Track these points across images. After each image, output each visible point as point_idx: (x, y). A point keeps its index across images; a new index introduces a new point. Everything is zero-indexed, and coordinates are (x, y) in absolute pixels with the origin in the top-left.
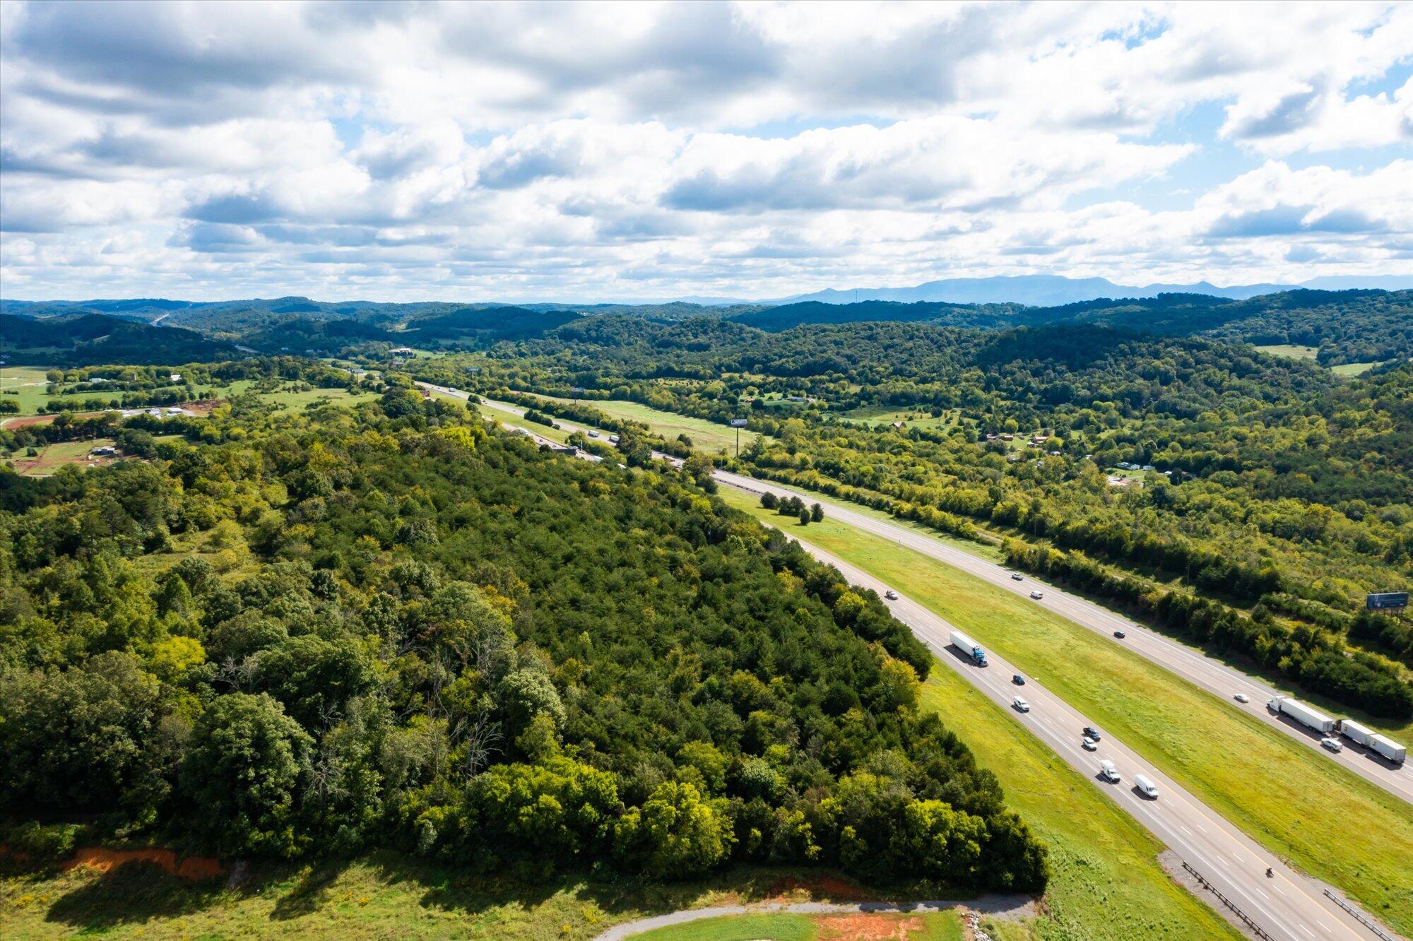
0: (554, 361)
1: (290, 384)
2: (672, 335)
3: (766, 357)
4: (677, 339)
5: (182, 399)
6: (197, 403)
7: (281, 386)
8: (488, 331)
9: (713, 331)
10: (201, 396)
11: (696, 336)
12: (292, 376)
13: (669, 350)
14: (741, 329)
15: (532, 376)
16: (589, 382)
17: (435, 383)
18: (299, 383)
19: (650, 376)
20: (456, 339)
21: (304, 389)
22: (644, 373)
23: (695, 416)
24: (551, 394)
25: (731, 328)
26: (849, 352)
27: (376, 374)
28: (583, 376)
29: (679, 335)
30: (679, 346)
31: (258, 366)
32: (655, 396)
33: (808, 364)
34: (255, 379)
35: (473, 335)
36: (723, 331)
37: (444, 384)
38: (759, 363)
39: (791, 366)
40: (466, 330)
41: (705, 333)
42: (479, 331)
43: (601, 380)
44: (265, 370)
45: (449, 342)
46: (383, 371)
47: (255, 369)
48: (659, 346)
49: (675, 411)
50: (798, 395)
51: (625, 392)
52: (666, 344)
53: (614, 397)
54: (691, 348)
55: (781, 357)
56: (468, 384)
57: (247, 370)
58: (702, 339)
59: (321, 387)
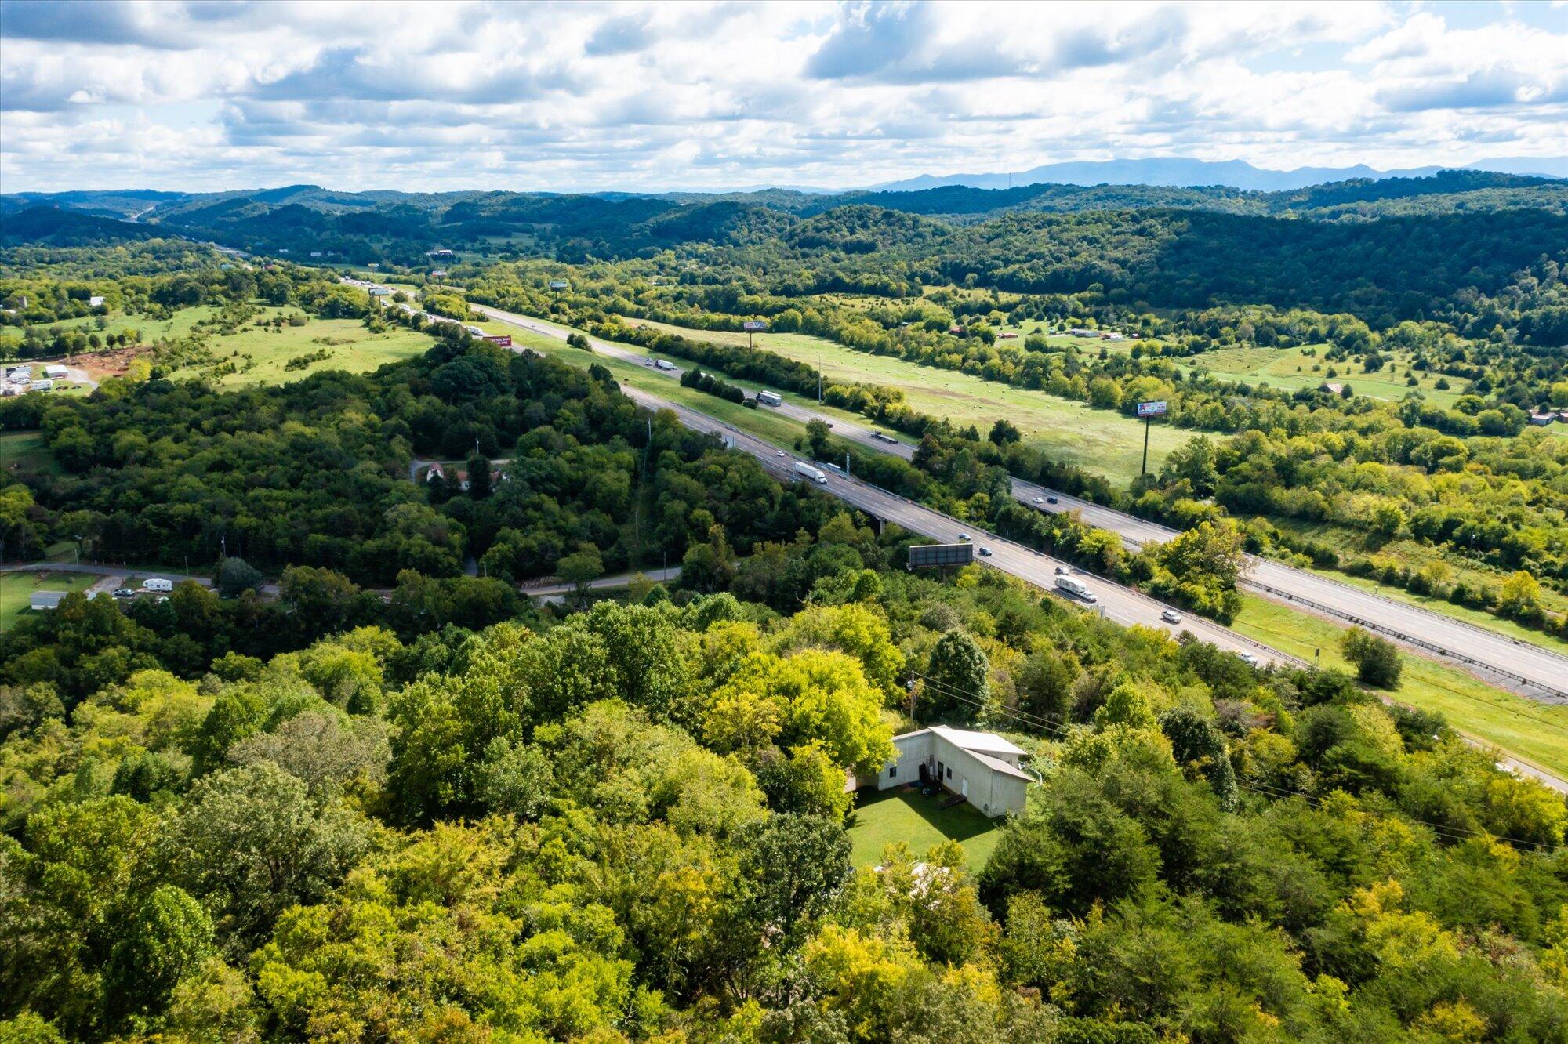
0: (656, 268)
1: (271, 313)
2: (816, 229)
3: (982, 262)
4: (826, 235)
5: (78, 346)
6: (103, 354)
7: (255, 318)
8: (549, 226)
9: (876, 223)
10: (111, 341)
11: (852, 233)
12: (276, 298)
13: (817, 251)
14: (916, 221)
15: (638, 292)
16: (729, 303)
17: (501, 307)
18: (287, 311)
19: (809, 291)
20: (508, 236)
21: (294, 323)
22: (800, 286)
23: (937, 365)
24: (678, 323)
25: (900, 220)
26: (1119, 254)
27: (410, 292)
28: (715, 292)
29: (828, 229)
30: (832, 246)
31: (221, 283)
32: (849, 329)
33: (1055, 273)
34: (216, 303)
35: (529, 231)
36: (890, 224)
37: (516, 309)
38: (972, 271)
39: (1029, 276)
40: (519, 225)
41: (864, 226)
42: (536, 226)
43: (745, 299)
44: (234, 289)
45: (502, 241)
46: (419, 286)
47: (217, 287)
48: (802, 245)
49: (895, 354)
50: (1083, 326)
51: (794, 320)
52: (811, 243)
53: (777, 328)
54: (849, 248)
55: (1007, 262)
56: (554, 310)
57: (204, 290)
58: (862, 235)
59: (323, 317)
